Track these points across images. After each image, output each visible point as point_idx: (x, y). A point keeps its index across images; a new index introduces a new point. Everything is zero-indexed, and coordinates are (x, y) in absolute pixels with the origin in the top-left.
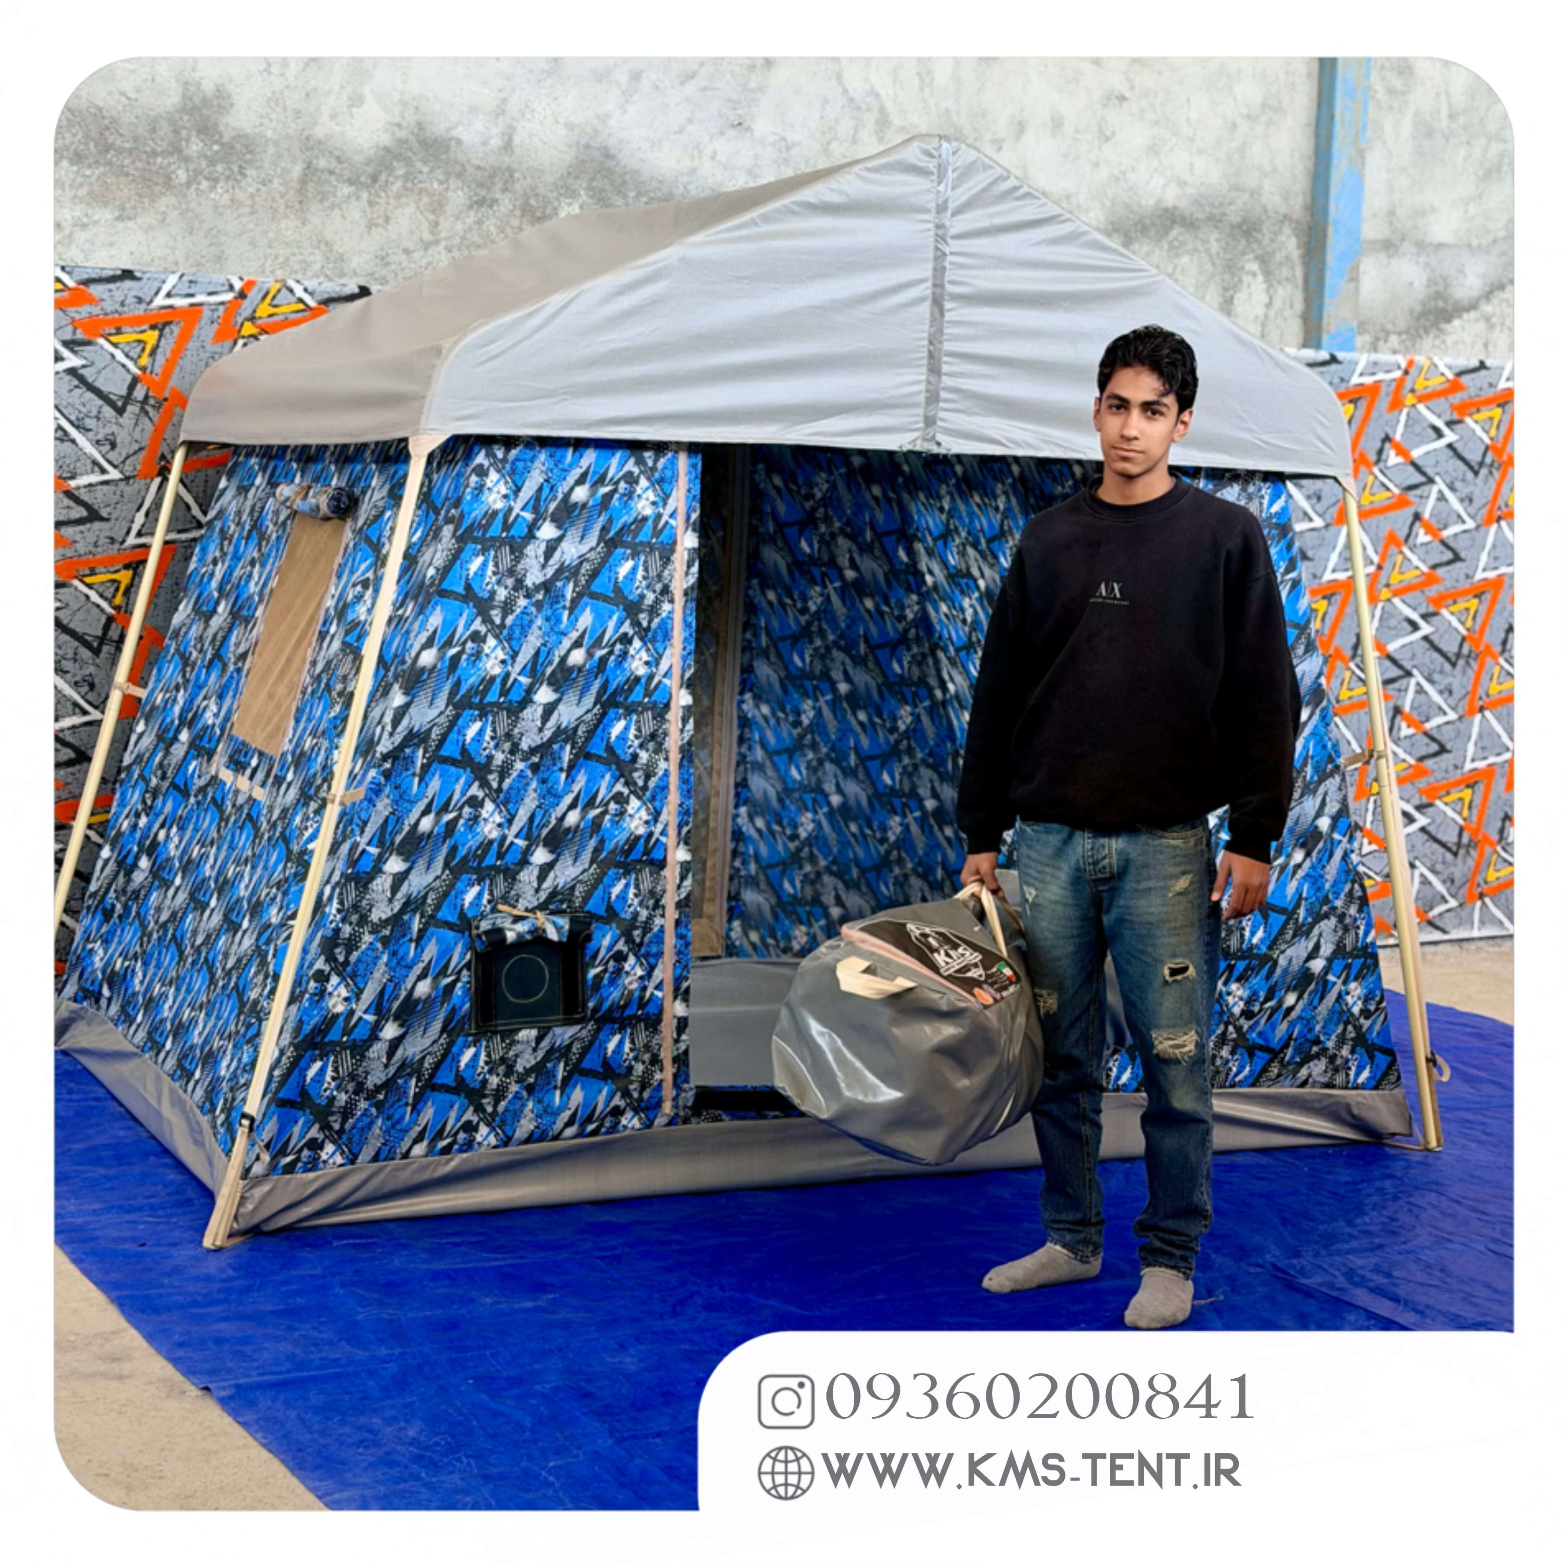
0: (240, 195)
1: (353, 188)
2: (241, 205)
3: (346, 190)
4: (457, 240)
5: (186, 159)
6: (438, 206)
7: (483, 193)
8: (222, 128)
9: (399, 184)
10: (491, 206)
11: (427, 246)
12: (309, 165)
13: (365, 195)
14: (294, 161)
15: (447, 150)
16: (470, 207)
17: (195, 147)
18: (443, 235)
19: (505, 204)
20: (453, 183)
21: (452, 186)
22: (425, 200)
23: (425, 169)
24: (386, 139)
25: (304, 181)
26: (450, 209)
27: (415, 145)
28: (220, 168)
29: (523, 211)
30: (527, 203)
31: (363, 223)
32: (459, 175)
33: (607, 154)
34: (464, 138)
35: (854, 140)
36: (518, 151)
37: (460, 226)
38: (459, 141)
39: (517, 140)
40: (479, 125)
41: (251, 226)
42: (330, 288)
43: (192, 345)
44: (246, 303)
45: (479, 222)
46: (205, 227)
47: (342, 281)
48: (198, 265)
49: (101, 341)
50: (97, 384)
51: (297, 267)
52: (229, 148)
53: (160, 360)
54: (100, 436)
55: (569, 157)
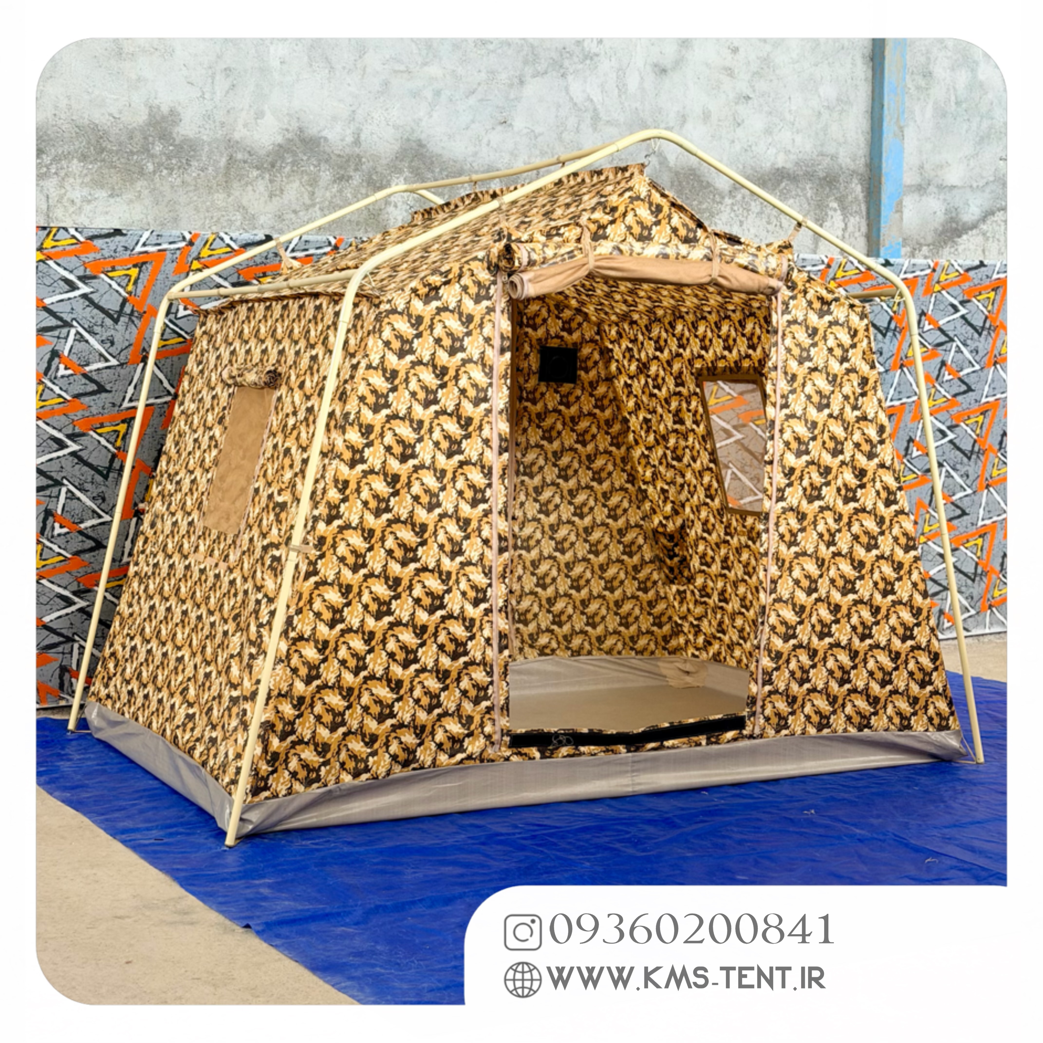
0: (187, 178)
1: (259, 172)
2: (188, 185)
3: (255, 173)
4: (327, 203)
5: (153, 156)
6: (314, 182)
7: (342, 172)
8: (175, 135)
9: (288, 168)
10: (348, 181)
11: (307, 208)
12: (231, 157)
13: (267, 176)
14: (222, 155)
15: (318, 145)
16: (335, 182)
17: (158, 148)
18: (318, 200)
19: (357, 179)
20: (323, 166)
21: (323, 168)
22: (306, 178)
23: (305, 158)
24: (279, 139)
25: (228, 168)
26: (322, 183)
27: (298, 142)
28: (174, 161)
29: (369, 184)
30: (370, 177)
31: (266, 194)
32: (327, 161)
33: (420, 144)
34: (329, 137)
35: (578, 131)
36: (363, 144)
37: (328, 194)
38: (326, 139)
39: (363, 137)
40: (338, 128)
41: (195, 198)
42: (247, 236)
43: (160, 277)
44: (194, 248)
45: (341, 191)
46: (166, 200)
47: (255, 232)
48: (163, 224)
49: (102, 276)
50: (100, 304)
51: (225, 224)
52: (179, 148)
53: (140, 287)
54: (104, 338)
55: (396, 147)
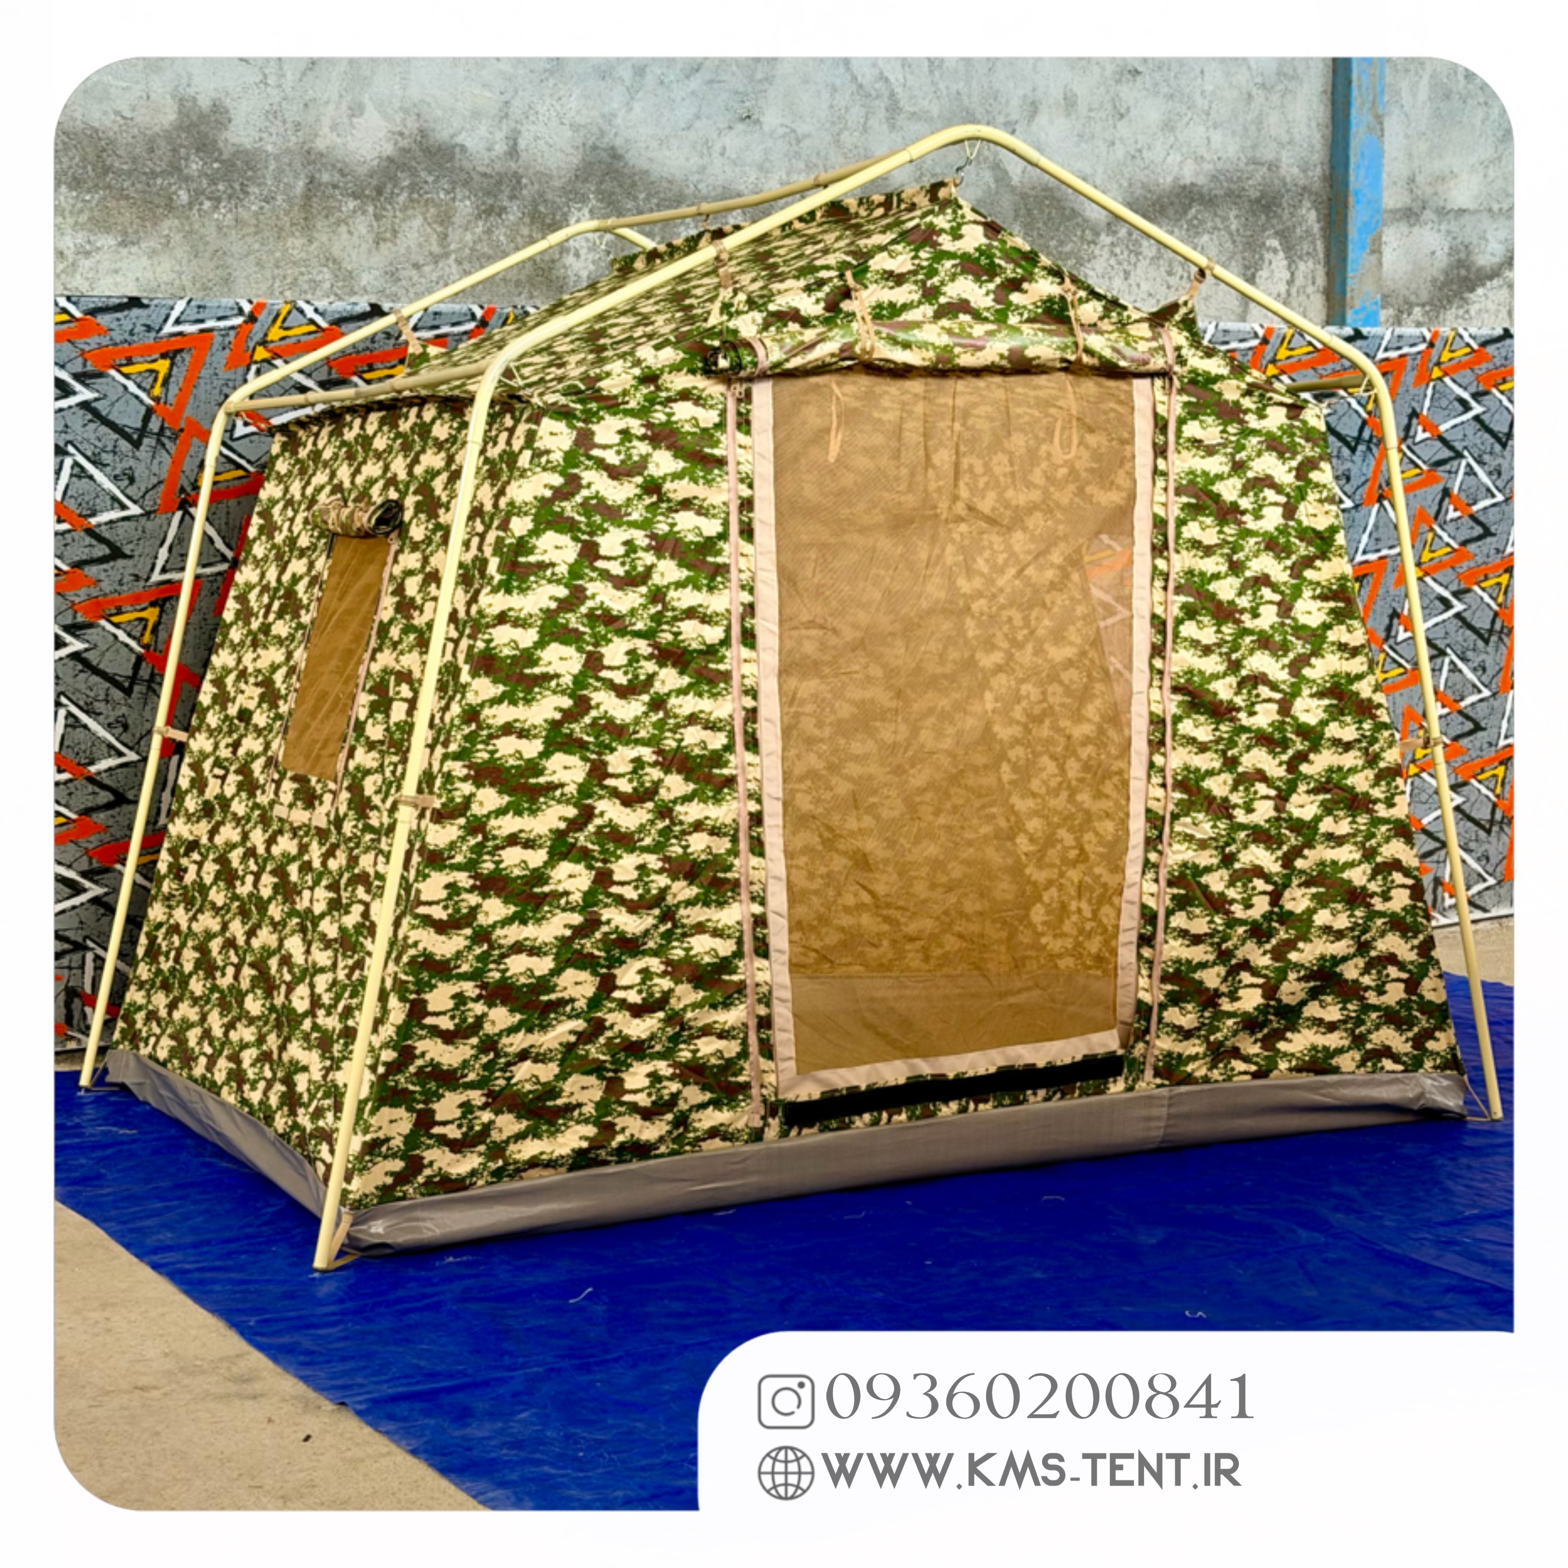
0: (243, 214)
1: (357, 203)
2: (246, 224)
3: (352, 204)
4: (467, 251)
5: (187, 179)
6: (445, 217)
7: (490, 201)
8: (221, 145)
9: (404, 196)
10: (499, 215)
11: (436, 258)
12: (312, 180)
13: (371, 209)
14: (297, 175)
15: (452, 158)
16: (479, 216)
17: (195, 165)
18: (452, 247)
19: (514, 211)
20: (460, 193)
21: (459, 196)
22: (433, 210)
23: (430, 179)
24: (388, 149)
25: (308, 196)
26: (458, 220)
27: (419, 153)
28: (221, 187)
29: (534, 220)
30: (535, 209)
31: (370, 238)
32: (466, 184)
33: (615, 155)
34: (469, 144)
35: (864, 129)
36: (524, 155)
37: (469, 237)
38: (463, 148)
39: (522, 144)
40: (483, 130)
41: (257, 246)
42: (341, 307)
43: (205, 373)
44: (257, 326)
45: (489, 232)
46: (210, 249)
47: (353, 299)
48: (205, 288)
49: (113, 372)
50: (111, 417)
51: (306, 287)
52: (229, 165)
53: (174, 389)
54: (118, 472)
55: (576, 160)
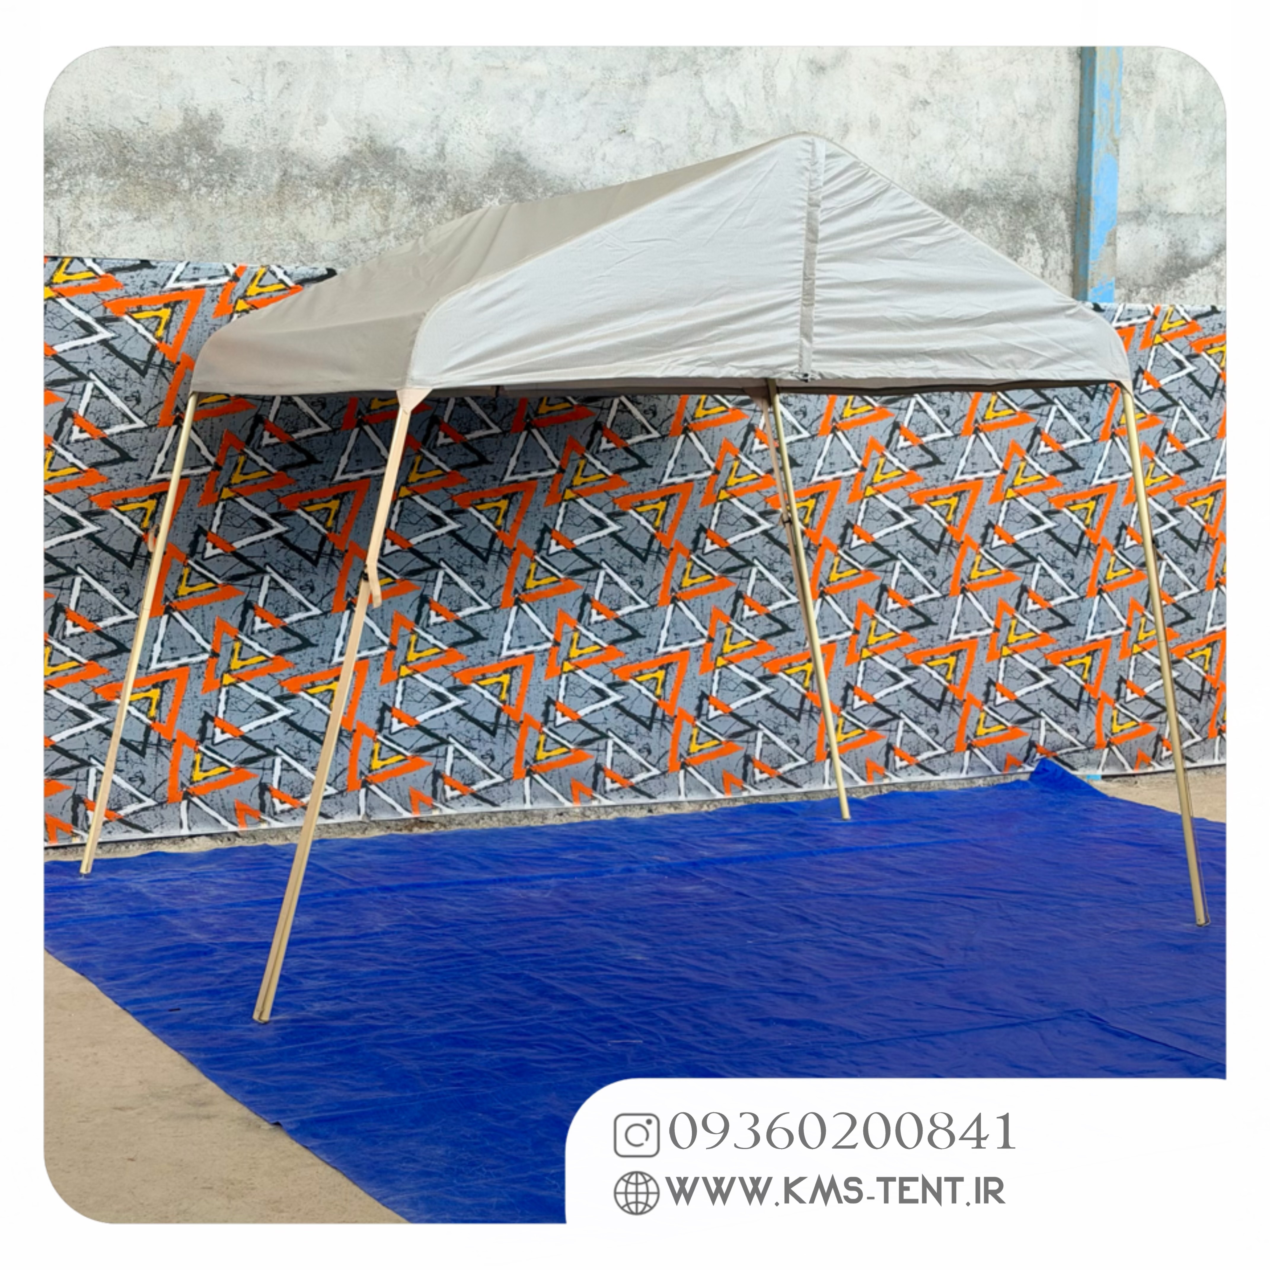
0: (232, 198)
1: (320, 191)
2: (233, 206)
3: (315, 192)
4: (404, 230)
5: (189, 171)
6: (388, 203)
7: (422, 192)
8: (216, 145)
9: (356, 187)
10: (429, 203)
11: (379, 235)
12: (285, 173)
13: (330, 196)
14: (273, 169)
15: (393, 158)
16: (413, 203)
17: (195, 161)
18: (392, 226)
19: (441, 200)
20: (399, 184)
21: (398, 187)
22: (377, 198)
23: (377, 174)
24: (345, 151)
25: (281, 185)
26: (397, 205)
27: (368, 154)
28: (215, 177)
29: (455, 205)
30: (457, 199)
31: (329, 218)
32: (404, 178)
33: (520, 158)
34: (407, 148)
35: (714, 143)
36: (449, 157)
37: (405, 219)
38: (403, 151)
39: (448, 148)
40: (418, 137)
41: (241, 223)
42: (304, 271)
43: (198, 319)
44: (239, 285)
45: (420, 215)
46: (205, 225)
47: (314, 265)
48: (200, 255)
49: (126, 317)
50: (124, 352)
51: (277, 255)
52: (222, 161)
53: (173, 331)
54: (128, 394)
55: (490, 161)
